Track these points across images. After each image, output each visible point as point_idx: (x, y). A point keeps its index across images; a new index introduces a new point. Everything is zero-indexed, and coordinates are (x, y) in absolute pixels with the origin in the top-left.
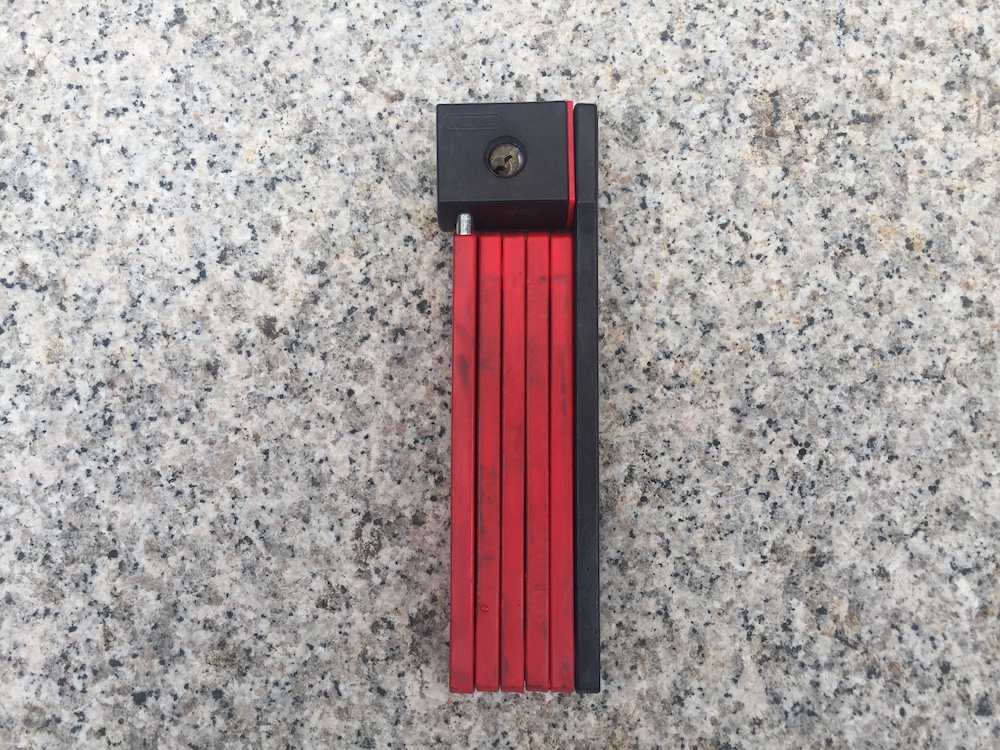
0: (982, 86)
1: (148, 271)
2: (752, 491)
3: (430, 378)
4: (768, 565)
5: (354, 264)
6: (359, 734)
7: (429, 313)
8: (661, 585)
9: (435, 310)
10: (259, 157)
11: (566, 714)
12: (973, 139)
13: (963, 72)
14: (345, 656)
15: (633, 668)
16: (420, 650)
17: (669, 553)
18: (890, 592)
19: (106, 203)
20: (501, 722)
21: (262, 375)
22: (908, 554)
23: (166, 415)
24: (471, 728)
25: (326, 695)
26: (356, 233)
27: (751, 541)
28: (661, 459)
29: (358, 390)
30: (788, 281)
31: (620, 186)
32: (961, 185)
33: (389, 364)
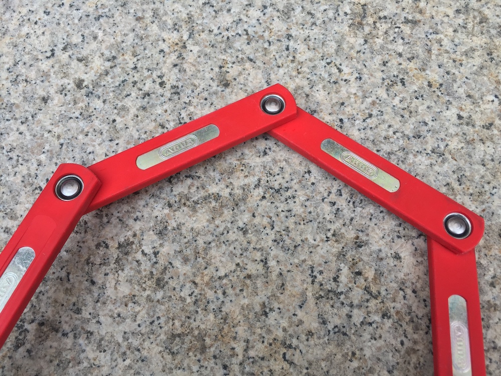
0: (476, 14)
1: (27, 50)
2: (326, 200)
3: (158, 119)
4: (329, 242)
5: (130, 59)
6: (74, 305)
7: (165, 87)
8: (266, 245)
9: (168, 86)
10: (95, 5)
11: (197, 312)
12: (469, 37)
13: (466, 6)
14: (77, 259)
15: (241, 290)
16: (121, 263)
17: (273, 228)
18: (400, 268)
19: (16, 18)
20: (157, 310)
21: (70, 106)
22: (414, 248)
23: (16, 119)
24: (139, 312)
25: (61, 279)
26: (135, 45)
27: (321, 228)
28: (277, 177)
29: (118, 119)
30: (360, 94)
31: (276, 38)
32: (461, 59)
33: (138, 110)
